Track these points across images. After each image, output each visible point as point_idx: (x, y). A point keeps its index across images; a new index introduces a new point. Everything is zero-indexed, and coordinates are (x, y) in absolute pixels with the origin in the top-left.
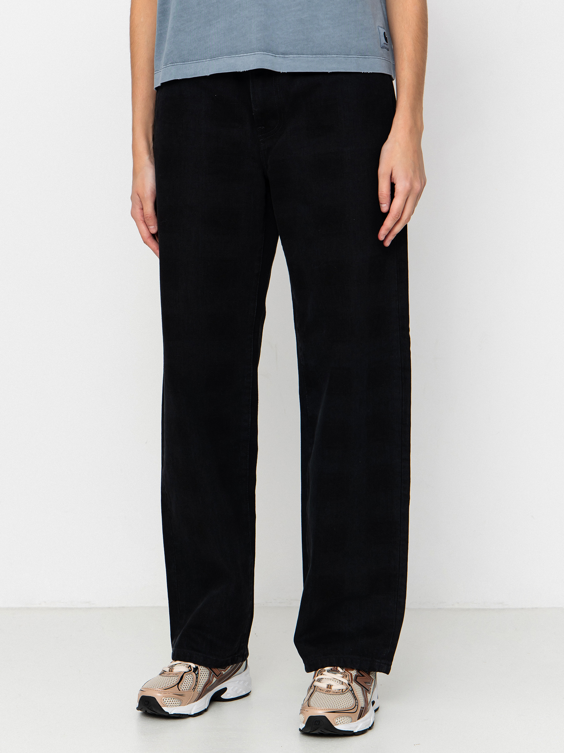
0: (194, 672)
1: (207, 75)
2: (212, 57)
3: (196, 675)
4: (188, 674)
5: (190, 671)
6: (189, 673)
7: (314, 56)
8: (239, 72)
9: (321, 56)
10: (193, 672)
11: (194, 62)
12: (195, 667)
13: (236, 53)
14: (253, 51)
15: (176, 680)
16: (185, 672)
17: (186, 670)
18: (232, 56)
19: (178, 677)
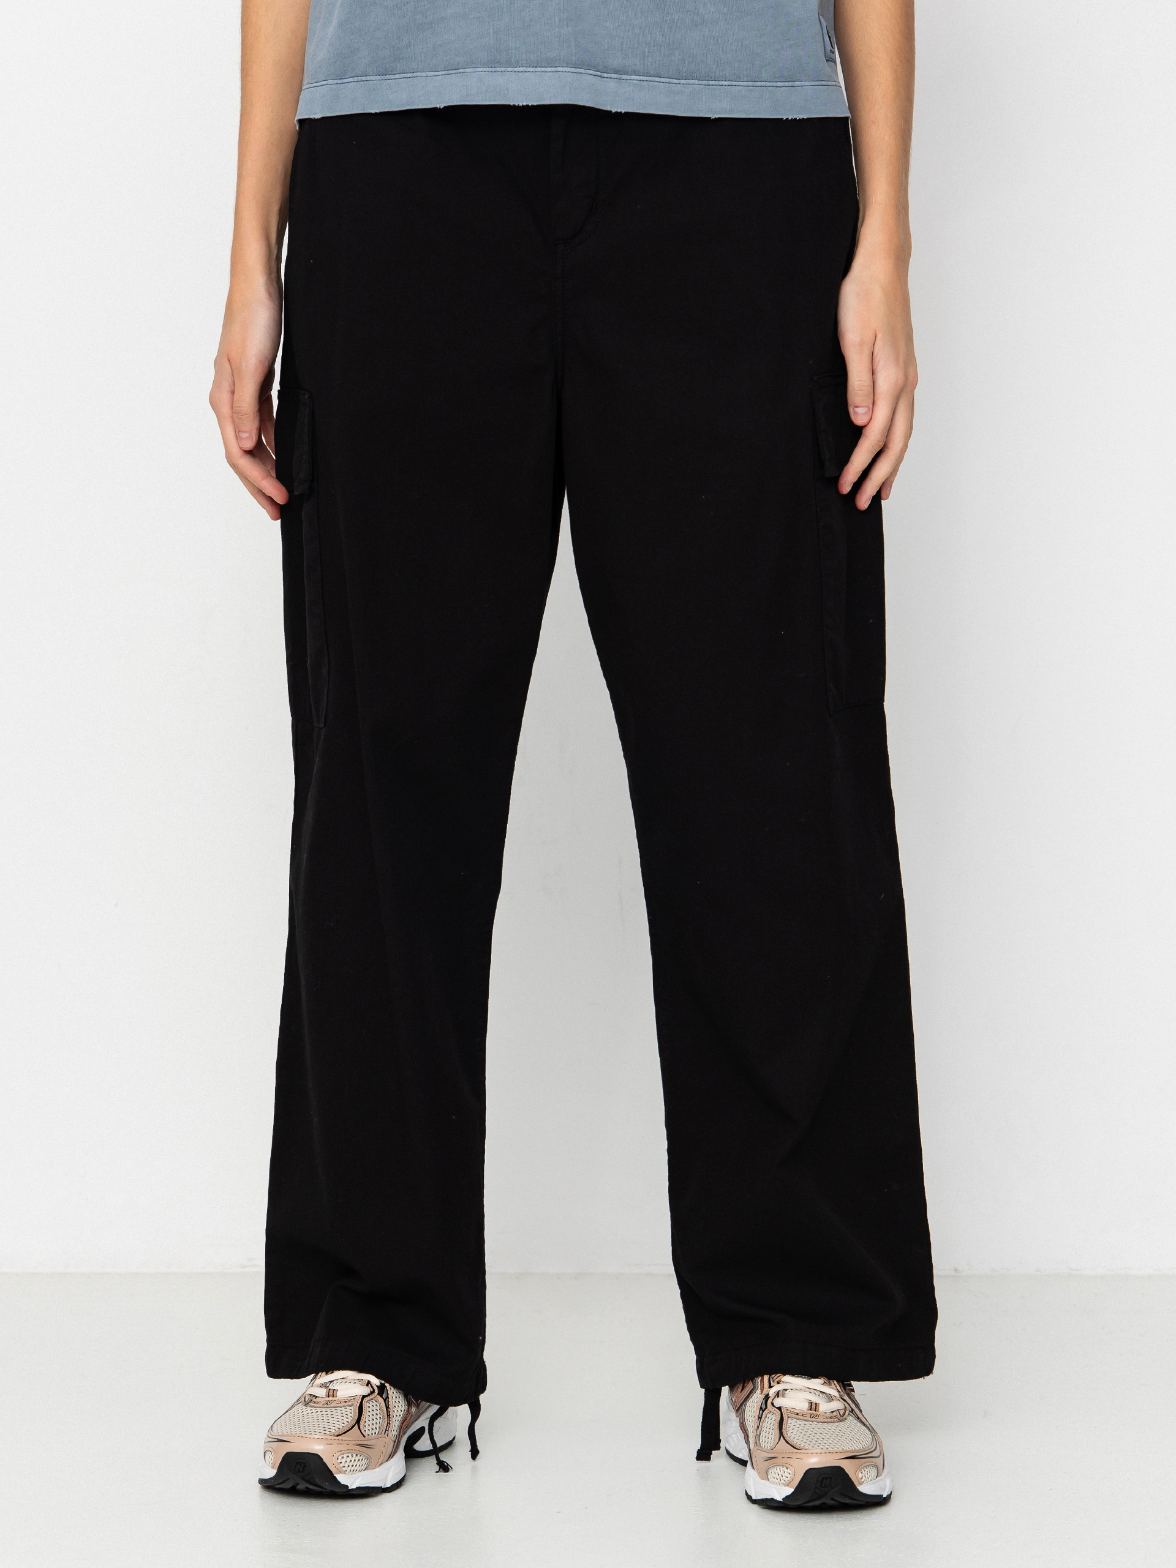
0: (380, 1394)
1: (438, 106)
2: (451, 68)
3: (385, 1400)
4: (369, 1400)
5: (372, 1392)
6: (371, 1397)
7: (683, 81)
8: (514, 105)
9: (697, 82)
10: (378, 1394)
11: (406, 75)
12: (378, 1384)
13: (508, 64)
14: (551, 63)
15: (350, 1414)
16: (364, 1397)
17: (366, 1390)
18: (498, 69)
19: (352, 1408)
